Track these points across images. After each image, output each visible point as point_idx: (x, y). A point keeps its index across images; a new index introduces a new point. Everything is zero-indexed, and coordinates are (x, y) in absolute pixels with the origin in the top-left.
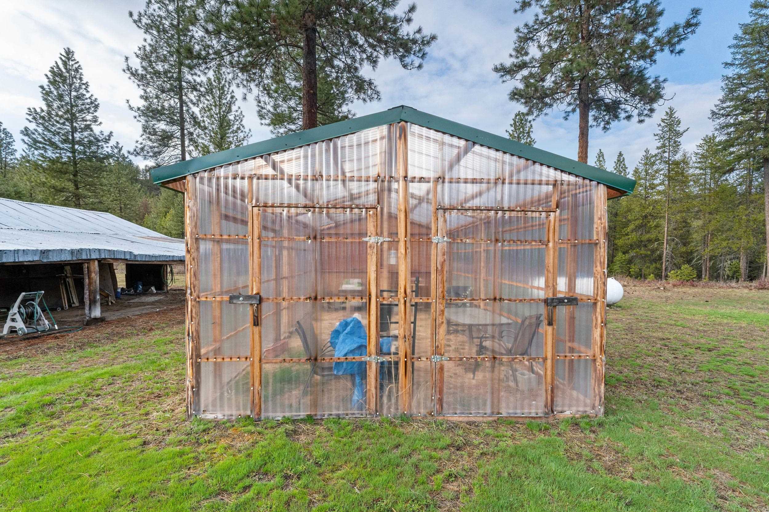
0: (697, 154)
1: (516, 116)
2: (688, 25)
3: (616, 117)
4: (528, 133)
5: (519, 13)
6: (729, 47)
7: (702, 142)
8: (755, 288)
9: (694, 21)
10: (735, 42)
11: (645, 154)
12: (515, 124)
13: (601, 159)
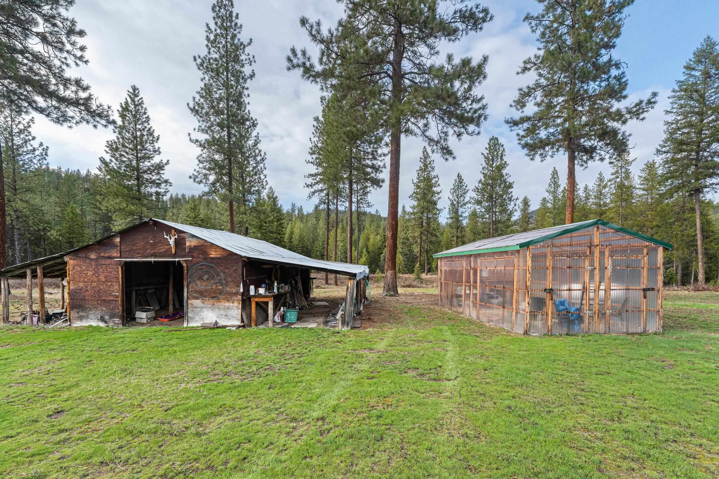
0: (640, 177)
1: (491, 140)
2: (649, 102)
3: (592, 158)
4: (502, 156)
5: (520, 75)
6: (669, 97)
7: (644, 166)
8: (692, 290)
9: (653, 100)
10: (673, 94)
11: (599, 176)
12: (490, 148)
13: (555, 176)
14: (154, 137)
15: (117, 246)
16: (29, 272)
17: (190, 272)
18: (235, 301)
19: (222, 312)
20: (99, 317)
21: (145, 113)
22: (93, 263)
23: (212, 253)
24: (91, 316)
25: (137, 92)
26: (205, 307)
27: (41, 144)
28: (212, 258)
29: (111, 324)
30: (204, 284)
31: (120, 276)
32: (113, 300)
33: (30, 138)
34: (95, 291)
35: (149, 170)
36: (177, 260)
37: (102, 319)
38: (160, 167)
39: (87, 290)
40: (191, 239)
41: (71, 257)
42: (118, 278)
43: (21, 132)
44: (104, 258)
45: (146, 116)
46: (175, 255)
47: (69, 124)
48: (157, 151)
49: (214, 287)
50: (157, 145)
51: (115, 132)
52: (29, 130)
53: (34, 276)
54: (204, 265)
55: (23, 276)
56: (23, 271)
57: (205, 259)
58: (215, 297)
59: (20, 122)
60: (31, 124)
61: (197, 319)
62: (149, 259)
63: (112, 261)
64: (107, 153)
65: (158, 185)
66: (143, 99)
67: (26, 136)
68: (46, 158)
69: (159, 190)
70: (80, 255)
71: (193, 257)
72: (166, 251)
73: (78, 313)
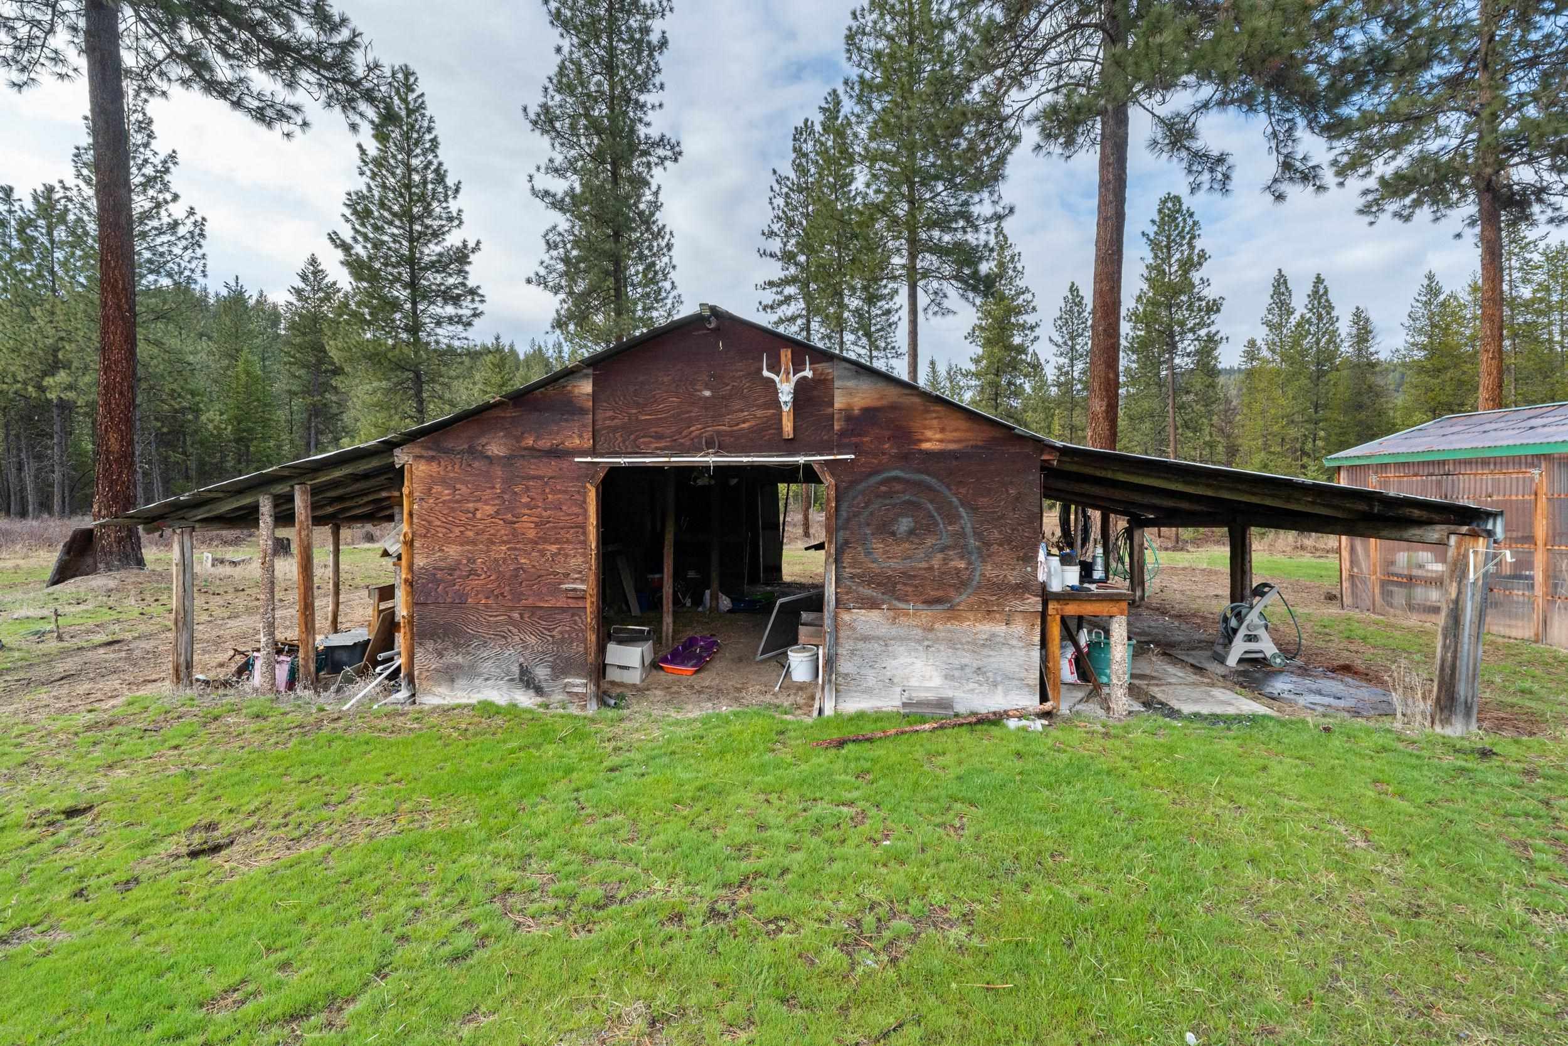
1: (1164, 203)
4: (1192, 239)
12: (1161, 219)
13: (1283, 289)
14: (446, 188)
15: (582, 411)
16: (266, 507)
17: (844, 506)
18: (1018, 618)
19: (967, 659)
20: (515, 669)
21: (429, 130)
22: (498, 471)
23: (929, 434)
24: (487, 667)
25: (412, 79)
26: (902, 639)
27: (191, 212)
28: (929, 454)
29: (557, 697)
30: (897, 549)
31: (593, 519)
32: (563, 610)
33: (169, 197)
34: (501, 575)
35: (440, 265)
36: (801, 460)
37: (527, 680)
38: (461, 256)
39: (472, 572)
40: (850, 384)
41: (417, 451)
42: (583, 528)
43: (149, 182)
44: (536, 453)
45: (432, 136)
46: (790, 446)
47: (286, 127)
48: (455, 220)
49: (936, 562)
50: (453, 206)
51: (362, 173)
52: (167, 178)
53: (285, 517)
54: (896, 479)
55: (247, 518)
56: (246, 501)
57: (905, 458)
58: (938, 601)
59: (146, 161)
60: (170, 165)
61: (871, 681)
62: (698, 459)
63: (565, 464)
64: (347, 220)
65: (456, 300)
66: (425, 98)
67: (160, 192)
68: (202, 242)
69: (460, 312)
70: (449, 445)
71: (856, 449)
72: (758, 431)
73: (441, 655)
